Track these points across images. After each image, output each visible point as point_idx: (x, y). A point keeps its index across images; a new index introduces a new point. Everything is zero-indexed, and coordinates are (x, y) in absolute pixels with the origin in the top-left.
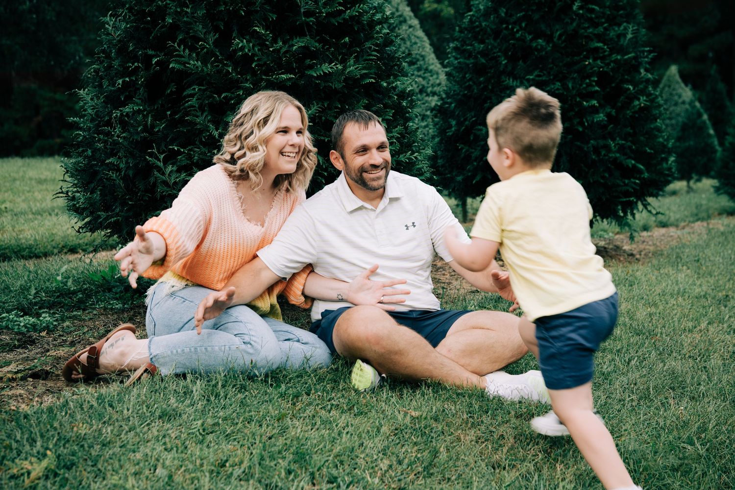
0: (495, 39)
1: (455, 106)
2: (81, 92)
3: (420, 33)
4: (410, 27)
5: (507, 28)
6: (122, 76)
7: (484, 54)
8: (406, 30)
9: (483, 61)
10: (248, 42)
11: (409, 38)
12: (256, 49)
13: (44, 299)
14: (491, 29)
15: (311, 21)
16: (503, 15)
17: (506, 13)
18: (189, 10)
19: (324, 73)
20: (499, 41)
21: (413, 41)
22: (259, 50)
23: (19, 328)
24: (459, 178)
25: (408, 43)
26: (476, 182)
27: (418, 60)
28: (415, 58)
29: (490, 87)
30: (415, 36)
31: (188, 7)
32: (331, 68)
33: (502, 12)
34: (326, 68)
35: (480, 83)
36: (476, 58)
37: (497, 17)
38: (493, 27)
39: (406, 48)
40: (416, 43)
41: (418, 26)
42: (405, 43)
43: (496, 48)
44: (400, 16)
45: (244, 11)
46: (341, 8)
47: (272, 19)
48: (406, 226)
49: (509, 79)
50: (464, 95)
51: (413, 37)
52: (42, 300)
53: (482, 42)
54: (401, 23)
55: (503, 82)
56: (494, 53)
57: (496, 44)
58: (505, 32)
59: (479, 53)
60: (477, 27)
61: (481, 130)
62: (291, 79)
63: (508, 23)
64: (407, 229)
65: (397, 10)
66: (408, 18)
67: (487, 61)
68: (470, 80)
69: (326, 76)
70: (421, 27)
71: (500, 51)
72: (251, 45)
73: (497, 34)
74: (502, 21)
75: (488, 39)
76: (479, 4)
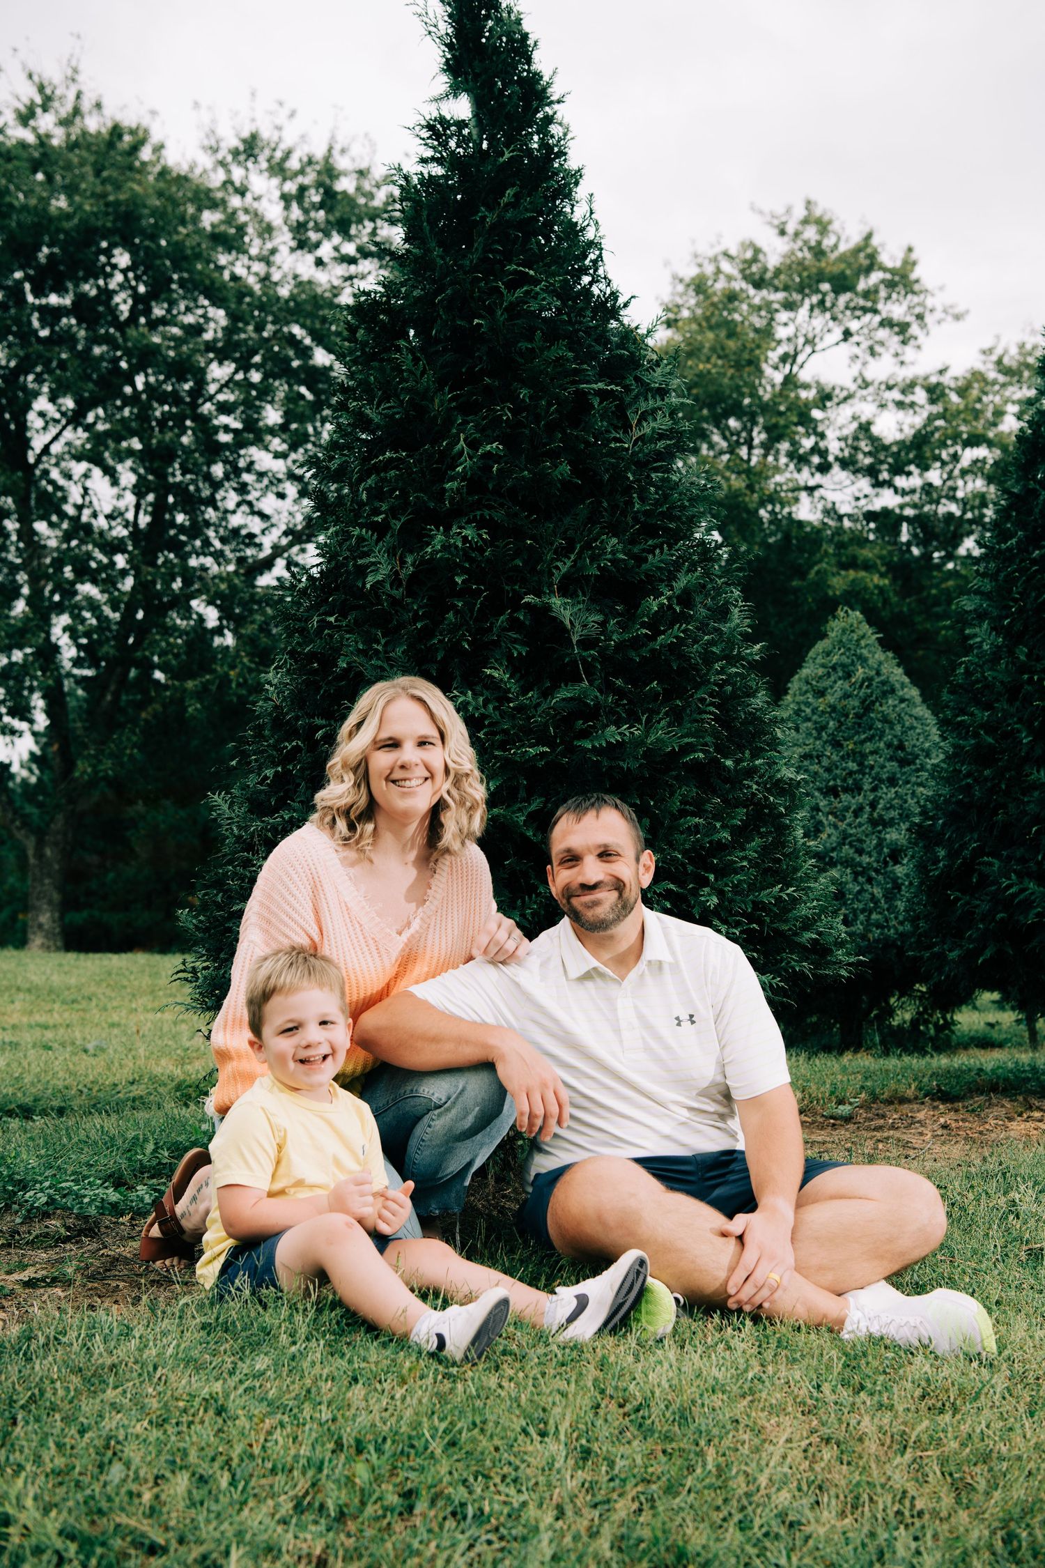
0: (1011, 701)
1: (944, 824)
2: (216, 797)
3: (922, 711)
4: (902, 700)
5: (1031, 680)
6: (275, 765)
7: (990, 728)
8: (895, 706)
9: (990, 740)
10: (475, 694)
11: (900, 719)
12: (491, 707)
13: (164, 1161)
14: (1002, 682)
15: (591, 655)
16: (1023, 658)
17: (1028, 656)
18: (380, 648)
19: (609, 743)
20: (1018, 703)
21: (907, 724)
22: (495, 708)
23: (81, 1208)
24: (953, 955)
25: (898, 728)
26: (984, 961)
27: (917, 757)
28: (911, 754)
29: (1003, 787)
30: (911, 716)
31: (378, 642)
32: (620, 734)
33: (1022, 653)
34: (612, 734)
35: (986, 779)
36: (976, 735)
37: (1013, 663)
38: (1007, 680)
39: (895, 736)
40: (912, 728)
41: (918, 700)
42: (892, 728)
43: (1012, 716)
44: (883, 683)
45: (469, 643)
46: (644, 631)
47: (520, 654)
48: (677, 1018)
49: (1038, 771)
50: (959, 802)
51: (907, 718)
52: (160, 1163)
53: (988, 706)
54: (885, 694)
55: (1027, 775)
56: (1009, 725)
57: (1013, 710)
58: (1028, 688)
59: (982, 726)
60: (977, 681)
61: (991, 864)
62: (543, 754)
63: (1032, 673)
64: (679, 1025)
65: (878, 673)
66: (898, 686)
67: (996, 741)
68: (969, 775)
69: (615, 750)
70: (924, 701)
71: (1020, 721)
72: (481, 699)
73: (1013, 692)
74: (1023, 669)
75: (998, 701)
76: (981, 642)
